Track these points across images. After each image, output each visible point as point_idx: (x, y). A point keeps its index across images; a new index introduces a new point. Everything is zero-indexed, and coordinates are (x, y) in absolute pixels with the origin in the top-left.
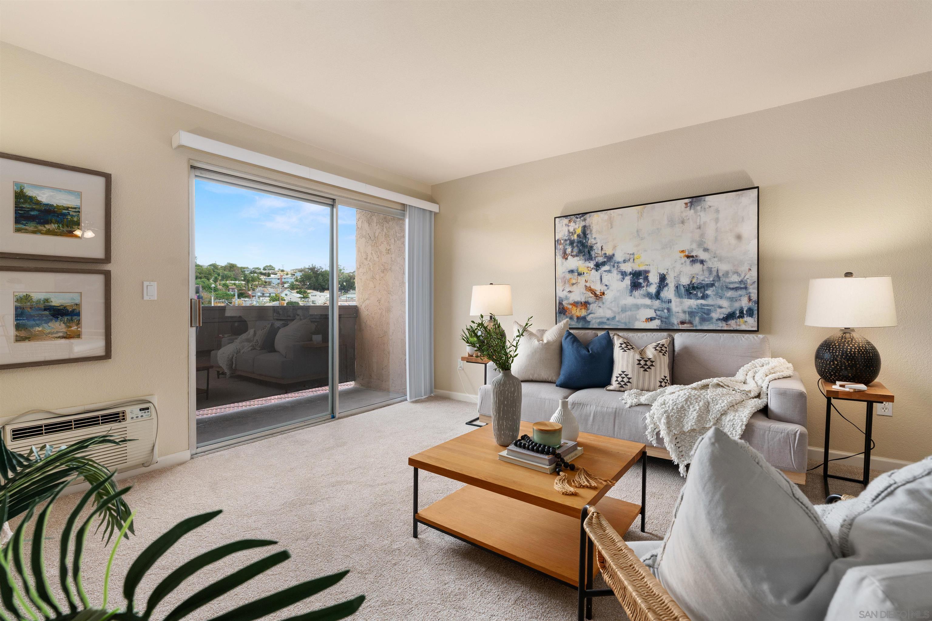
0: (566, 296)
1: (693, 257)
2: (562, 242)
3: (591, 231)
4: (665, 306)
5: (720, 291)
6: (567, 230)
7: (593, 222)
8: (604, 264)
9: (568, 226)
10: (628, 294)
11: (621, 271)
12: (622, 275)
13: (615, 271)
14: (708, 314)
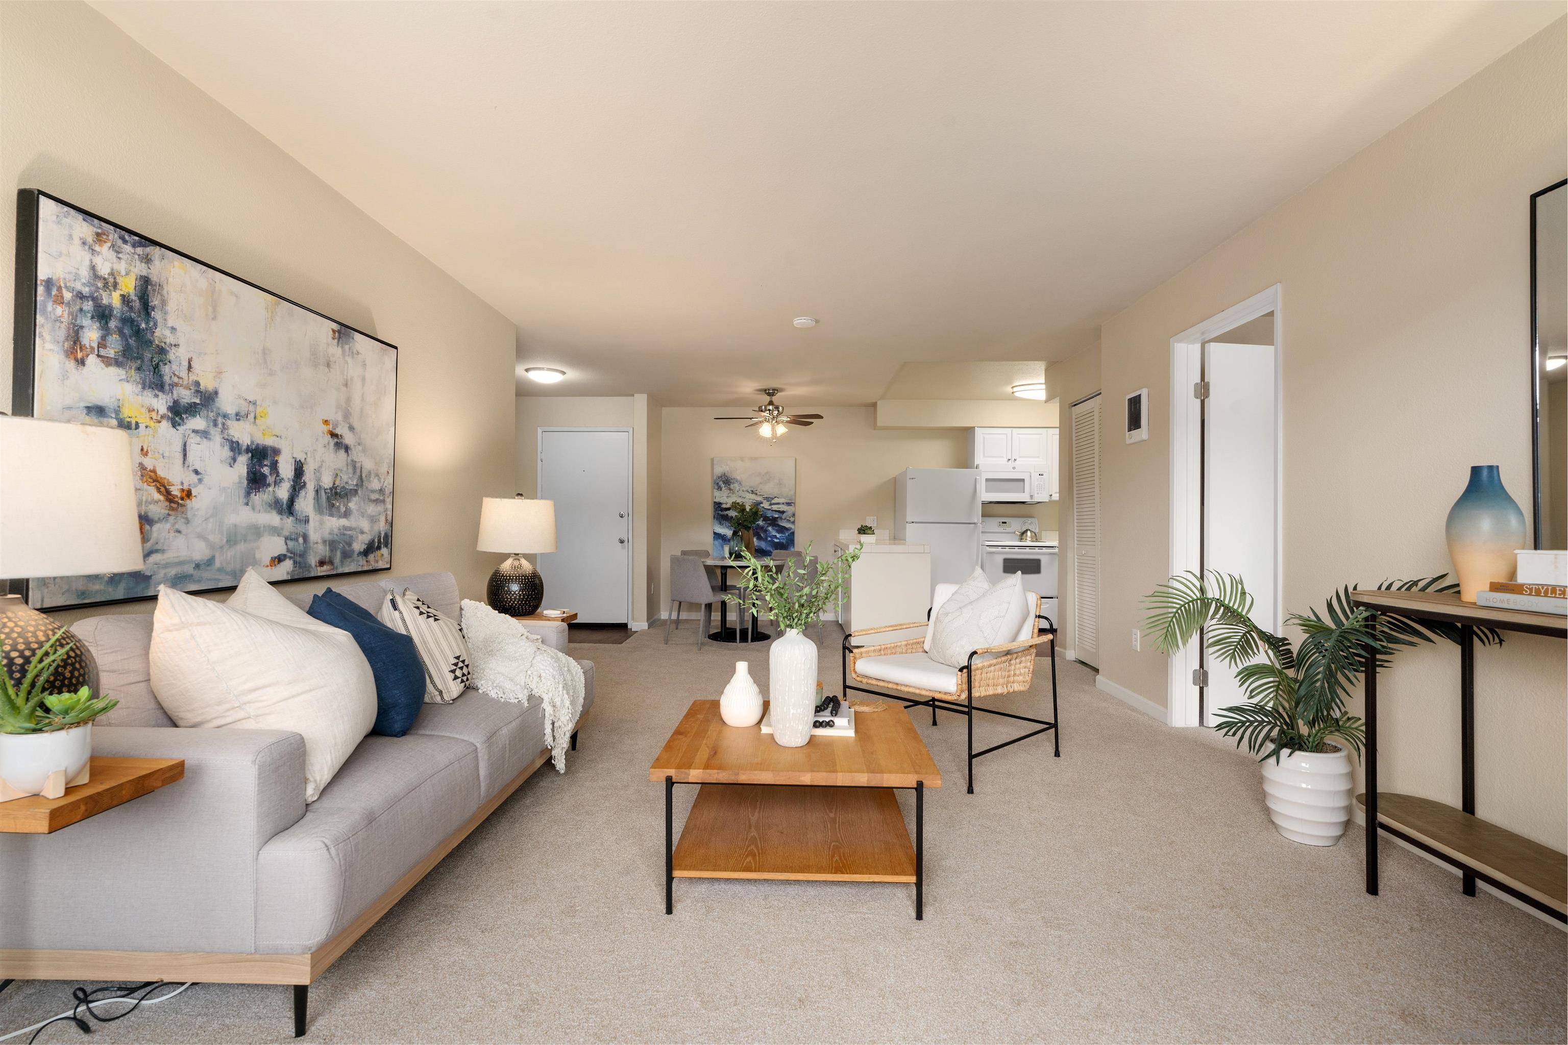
1: (337, 436)
3: (164, 303)
4: (300, 530)
5: (363, 504)
6: (87, 261)
7: (171, 281)
8: (192, 410)
9: (92, 250)
10: (243, 500)
11: (230, 438)
12: (232, 449)
13: (217, 439)
14: (350, 544)
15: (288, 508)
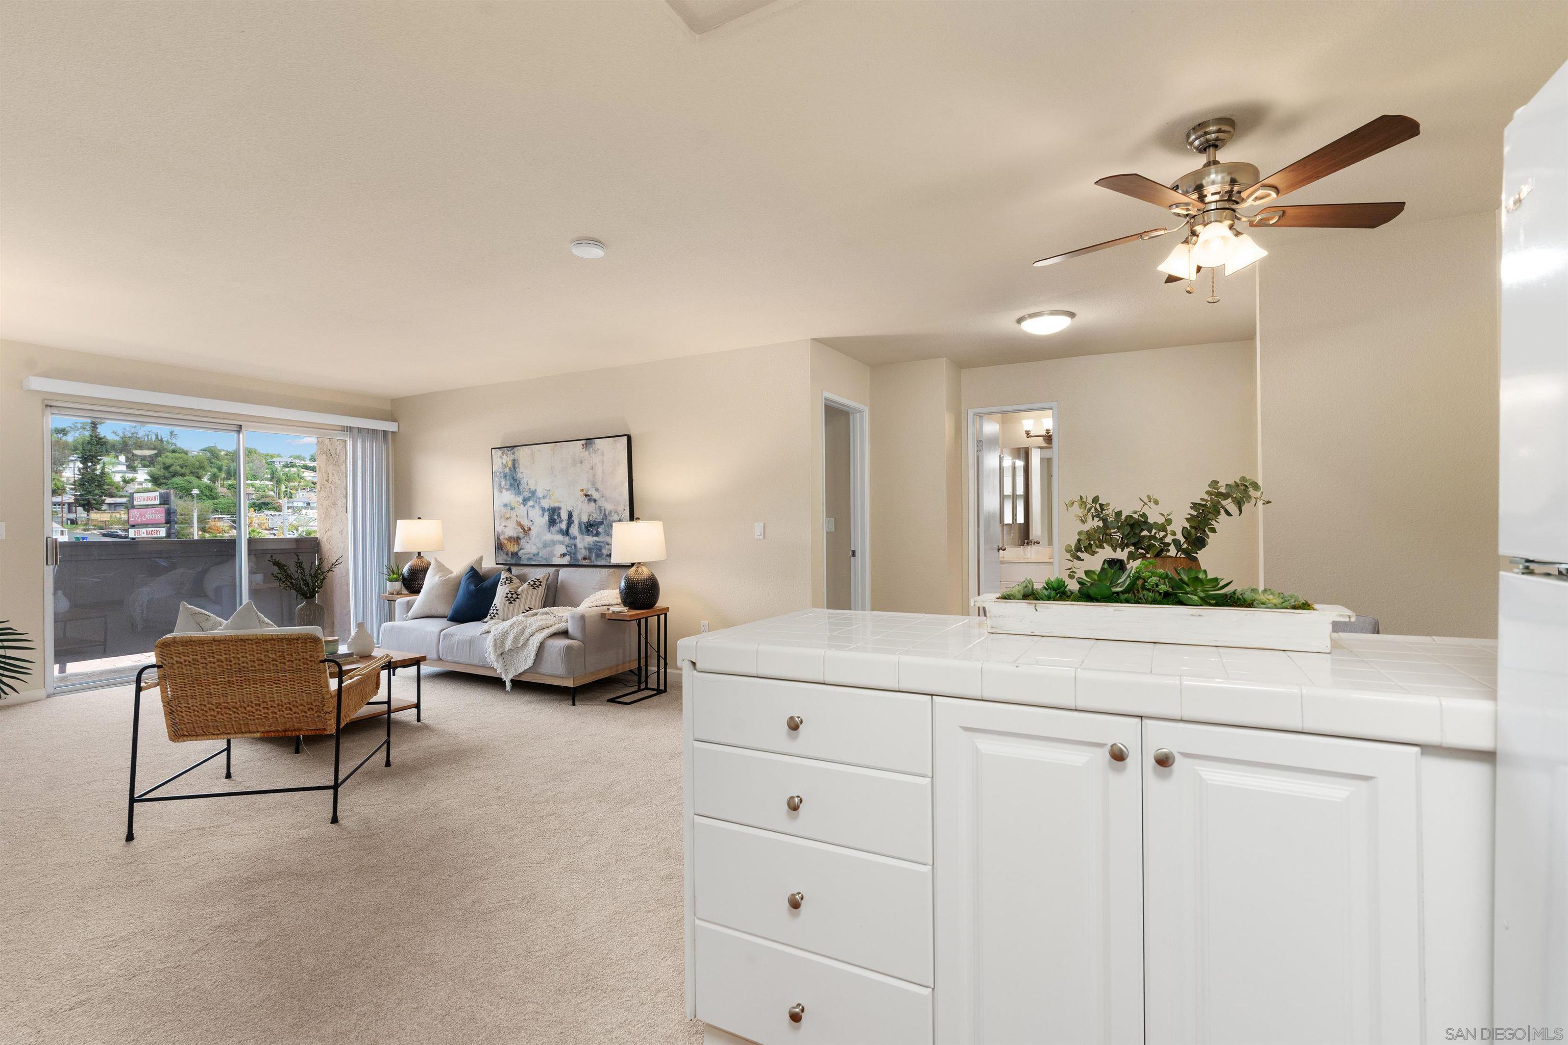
0: (503, 531)
1: (588, 496)
2: (498, 474)
3: (519, 465)
4: (573, 542)
5: (607, 529)
6: (501, 463)
7: (520, 457)
8: (529, 499)
9: (503, 458)
10: (547, 530)
11: (541, 507)
12: (542, 511)
13: (537, 507)
14: (600, 550)
15: (566, 533)
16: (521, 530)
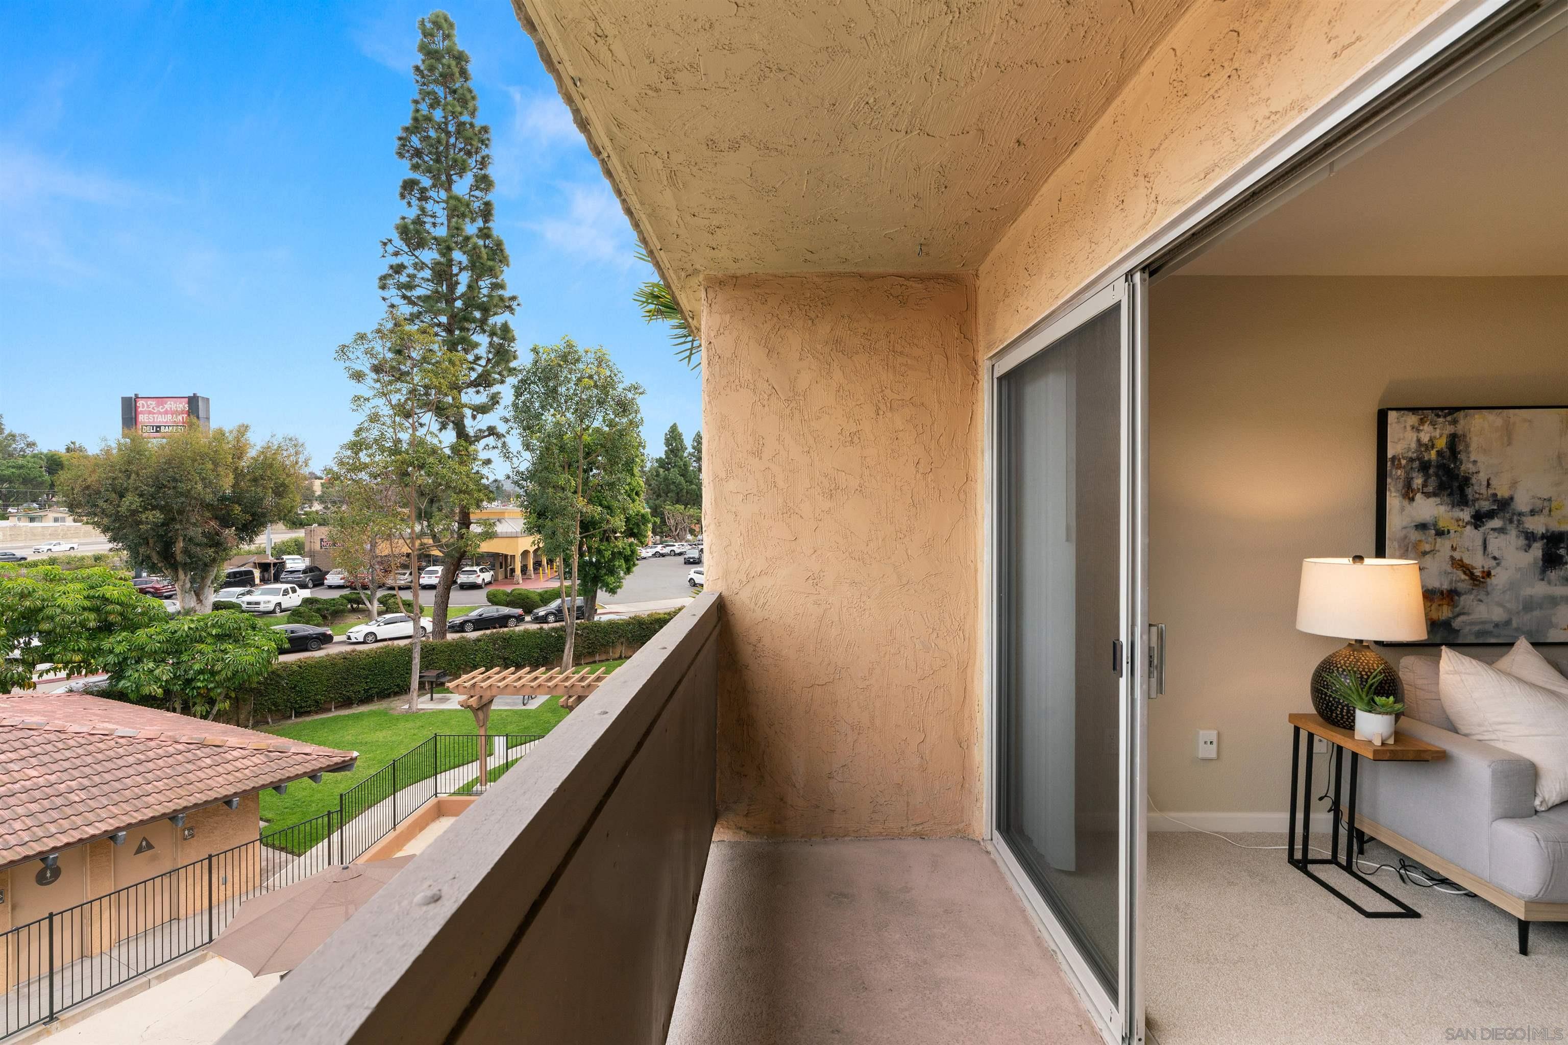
2: (1404, 462)
3: (1467, 446)
6: (1415, 439)
7: (1472, 429)
8: (1491, 514)
9: (1418, 431)
10: (1538, 577)
11: (1524, 531)
12: (1528, 539)
13: (1512, 531)
16: (1463, 577)
